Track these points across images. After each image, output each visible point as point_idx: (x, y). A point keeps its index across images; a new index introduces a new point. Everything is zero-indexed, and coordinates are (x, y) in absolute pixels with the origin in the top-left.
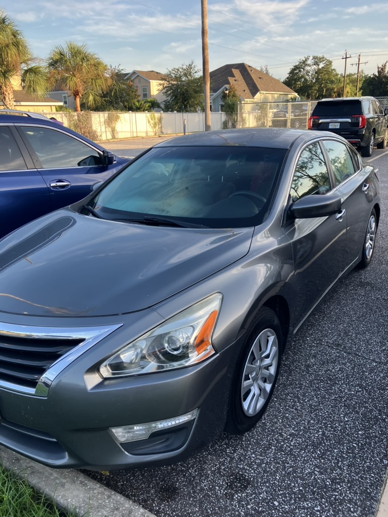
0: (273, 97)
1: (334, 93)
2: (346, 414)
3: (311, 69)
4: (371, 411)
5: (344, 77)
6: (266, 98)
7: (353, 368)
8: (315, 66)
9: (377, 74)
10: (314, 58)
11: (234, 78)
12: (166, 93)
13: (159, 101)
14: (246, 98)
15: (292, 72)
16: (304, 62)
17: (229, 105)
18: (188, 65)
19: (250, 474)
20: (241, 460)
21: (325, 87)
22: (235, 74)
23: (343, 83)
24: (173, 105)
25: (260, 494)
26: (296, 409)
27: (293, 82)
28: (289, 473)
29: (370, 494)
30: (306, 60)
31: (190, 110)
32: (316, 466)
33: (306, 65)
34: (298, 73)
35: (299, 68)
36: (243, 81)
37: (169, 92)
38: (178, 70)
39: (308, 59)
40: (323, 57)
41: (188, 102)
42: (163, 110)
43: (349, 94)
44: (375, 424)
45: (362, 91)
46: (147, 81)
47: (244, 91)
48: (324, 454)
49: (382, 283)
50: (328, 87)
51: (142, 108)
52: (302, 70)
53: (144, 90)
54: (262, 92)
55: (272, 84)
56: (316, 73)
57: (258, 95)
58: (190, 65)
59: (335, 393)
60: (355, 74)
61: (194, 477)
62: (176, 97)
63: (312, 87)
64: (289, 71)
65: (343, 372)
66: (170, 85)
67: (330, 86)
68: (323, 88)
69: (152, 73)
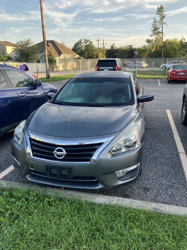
0: (69, 57)
1: (95, 56)
2: (166, 167)
3: (84, 45)
4: (172, 165)
5: (98, 49)
6: (65, 57)
7: (160, 154)
8: (85, 44)
9: (111, 49)
10: (85, 40)
11: (50, 47)
12: (16, 53)
13: (12, 57)
14: (57, 57)
15: (75, 46)
16: (80, 41)
17: (50, 60)
18: (27, 40)
19: (148, 187)
20: (143, 184)
21: (91, 53)
22: (50, 45)
23: (98, 52)
24: (21, 59)
25: (154, 191)
26: (150, 168)
27: (76, 50)
28: (159, 184)
29: (185, 185)
30: (81, 41)
31: (30, 62)
32: (166, 181)
33: (81, 43)
34: (78, 46)
35: (78, 44)
36: (54, 48)
37: (18, 53)
38: (22, 42)
39: (82, 40)
40: (88, 40)
41: (29, 58)
42: (14, 61)
43: (101, 56)
44: (176, 168)
45: (106, 55)
46: (4, 46)
47: (55, 53)
48: (166, 178)
49: (153, 128)
50: (92, 53)
51: (3, 60)
52: (80, 45)
53: (3, 51)
54: (63, 54)
55: (67, 50)
56: (86, 46)
57: (62, 56)
58: (28, 40)
59: (159, 162)
60: (102, 48)
61: (131, 191)
62: (22, 55)
63: (85, 52)
64: (74, 45)
65: (157, 156)
66: (18, 49)
67: (92, 52)
68: (89, 53)
69: (6, 43)
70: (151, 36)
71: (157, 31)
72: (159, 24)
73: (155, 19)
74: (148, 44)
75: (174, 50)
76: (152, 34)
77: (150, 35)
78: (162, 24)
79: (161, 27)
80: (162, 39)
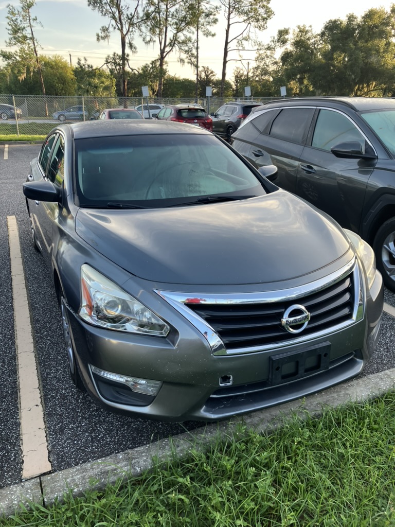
70: (10, 43)
71: (21, 35)
72: (21, 18)
73: (11, 8)
74: (6, 63)
75: (63, 80)
76: (10, 39)
77: (6, 42)
78: (30, 20)
79: (29, 26)
80: (35, 54)
